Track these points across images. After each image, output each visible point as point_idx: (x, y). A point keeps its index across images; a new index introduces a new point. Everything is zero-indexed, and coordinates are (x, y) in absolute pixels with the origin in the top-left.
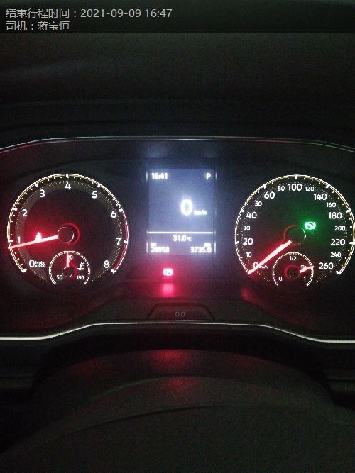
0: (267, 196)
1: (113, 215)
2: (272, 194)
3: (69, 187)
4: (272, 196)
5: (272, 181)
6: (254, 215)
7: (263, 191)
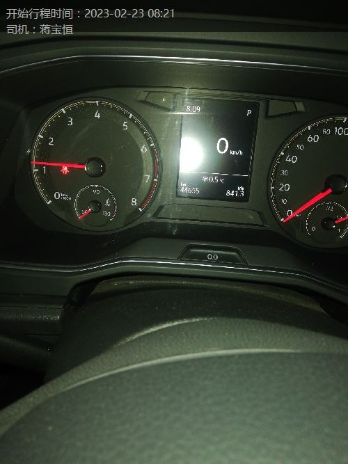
0: (310, 139)
1: (144, 149)
2: (316, 138)
3: (99, 116)
4: (316, 139)
5: (317, 124)
6: (294, 160)
7: (307, 133)
